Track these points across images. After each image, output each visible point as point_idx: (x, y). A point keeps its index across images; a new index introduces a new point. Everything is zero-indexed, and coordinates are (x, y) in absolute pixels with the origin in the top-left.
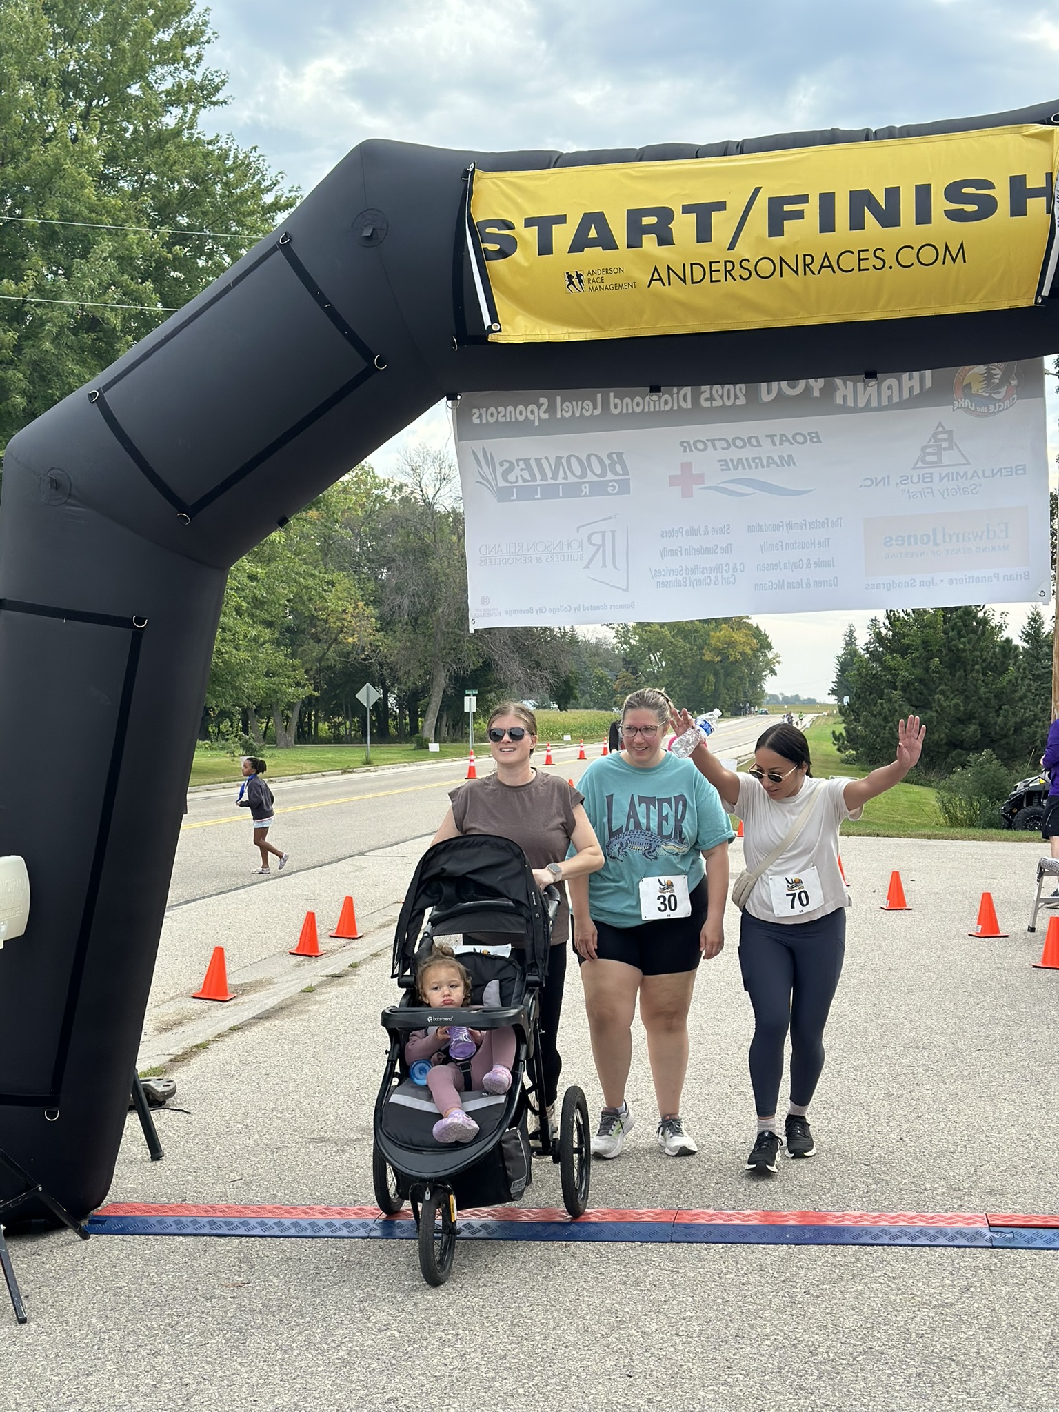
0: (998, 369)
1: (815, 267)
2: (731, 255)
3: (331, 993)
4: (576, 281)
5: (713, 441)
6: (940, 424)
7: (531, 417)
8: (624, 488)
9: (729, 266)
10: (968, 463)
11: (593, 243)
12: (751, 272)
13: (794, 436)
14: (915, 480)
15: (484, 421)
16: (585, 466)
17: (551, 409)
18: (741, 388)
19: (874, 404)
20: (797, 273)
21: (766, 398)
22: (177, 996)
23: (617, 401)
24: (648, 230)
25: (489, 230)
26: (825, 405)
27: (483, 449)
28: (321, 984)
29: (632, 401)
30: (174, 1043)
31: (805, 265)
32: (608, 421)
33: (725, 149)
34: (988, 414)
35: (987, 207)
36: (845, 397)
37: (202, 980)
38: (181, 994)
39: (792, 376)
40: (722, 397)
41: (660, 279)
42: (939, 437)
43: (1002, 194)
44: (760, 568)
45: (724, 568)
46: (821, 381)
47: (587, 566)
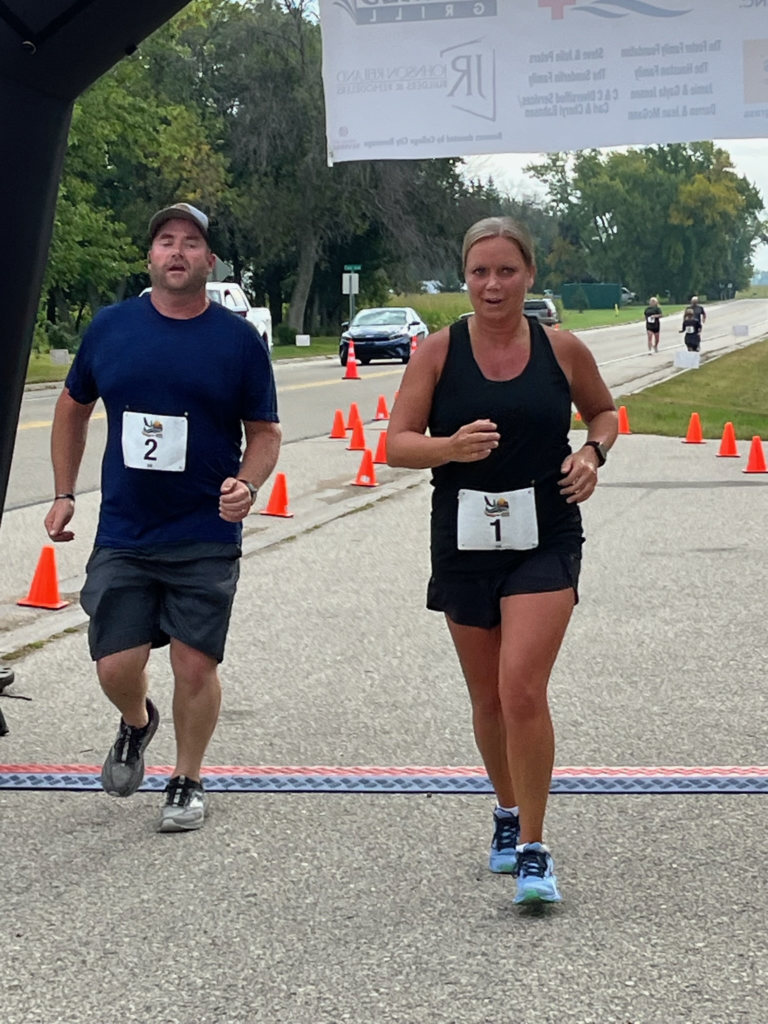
8: (491, 8)
38: (4, 602)
44: (635, 95)
45: (598, 96)
47: (451, 94)
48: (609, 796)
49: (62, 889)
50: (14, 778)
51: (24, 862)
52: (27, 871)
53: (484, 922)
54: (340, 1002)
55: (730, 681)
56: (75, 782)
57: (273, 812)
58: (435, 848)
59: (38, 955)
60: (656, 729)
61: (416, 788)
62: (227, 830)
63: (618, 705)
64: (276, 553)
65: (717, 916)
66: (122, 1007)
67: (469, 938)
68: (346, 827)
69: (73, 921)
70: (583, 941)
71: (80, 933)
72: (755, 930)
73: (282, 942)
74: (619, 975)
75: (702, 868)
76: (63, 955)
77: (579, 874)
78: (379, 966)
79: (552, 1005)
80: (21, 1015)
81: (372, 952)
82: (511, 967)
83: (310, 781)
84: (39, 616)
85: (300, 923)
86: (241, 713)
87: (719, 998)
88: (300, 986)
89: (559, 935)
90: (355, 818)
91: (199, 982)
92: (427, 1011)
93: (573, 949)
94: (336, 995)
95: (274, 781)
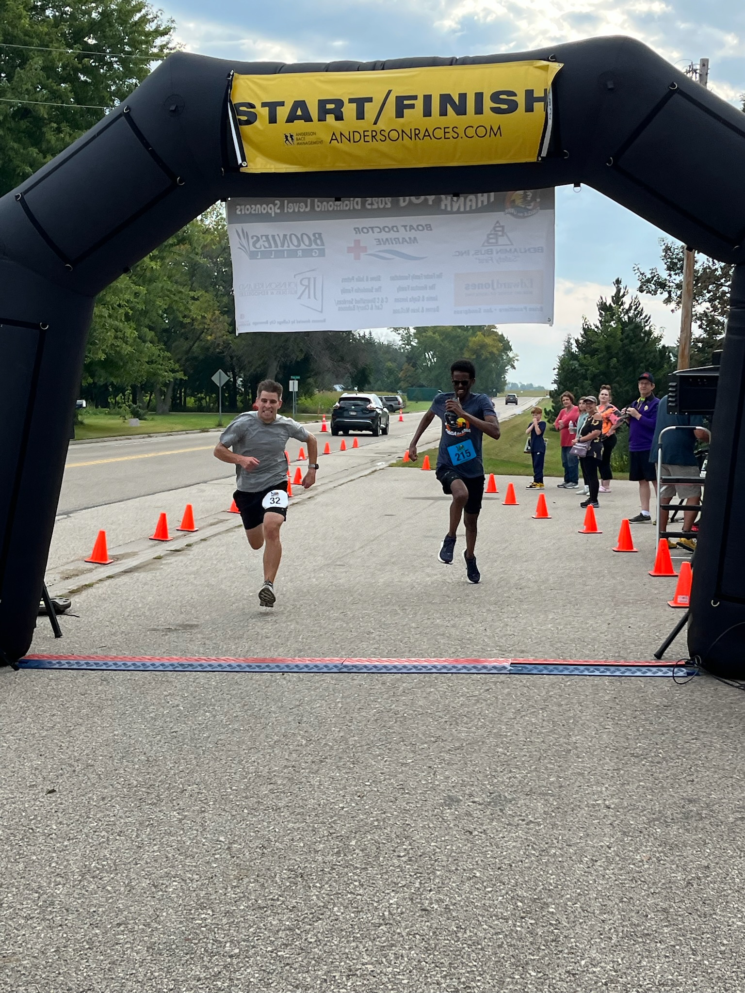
0: (530, 193)
1: (421, 136)
2: (375, 127)
3: (172, 559)
4: (289, 138)
5: (372, 228)
6: (498, 222)
7: (270, 211)
8: (322, 253)
9: (374, 134)
10: (512, 244)
11: (299, 118)
12: (387, 138)
13: (418, 226)
14: (483, 252)
15: (243, 213)
16: (300, 240)
17: (282, 207)
18: (388, 200)
19: (462, 209)
20: (411, 138)
21: (402, 204)
22: (76, 560)
23: (319, 204)
24: (330, 111)
25: (241, 108)
26: (436, 209)
27: (243, 230)
28: (166, 555)
29: (328, 203)
30: (72, 584)
31: (415, 134)
32: (313, 215)
33: (374, 67)
34: (524, 217)
35: (513, 107)
36: (446, 205)
37: (91, 552)
38: (78, 560)
39: (418, 194)
40: (378, 203)
41: (336, 139)
42: (497, 229)
43: (521, 99)
44: (397, 300)
45: (377, 300)
46: (433, 197)
47: (299, 298)
48: (379, 675)
49: (72, 728)
50: (58, 663)
51: (55, 712)
52: (55, 717)
53: (297, 748)
54: (209, 795)
55: (455, 609)
56: (92, 666)
57: (198, 683)
58: (280, 704)
59: (50, 767)
60: (411, 637)
61: (277, 670)
62: (170, 693)
63: (394, 622)
64: (231, 534)
65: (422, 744)
66: (89, 798)
67: (287, 757)
68: (235, 692)
69: (74, 746)
70: (348, 759)
71: (76, 754)
72: (440, 752)
73: (185, 759)
74: (363, 779)
75: (419, 716)
76: (63, 767)
77: (354, 720)
78: (235, 773)
79: (324, 797)
80: (33, 803)
81: (233, 765)
82: (306, 774)
83: (220, 665)
84: (96, 568)
85: (198, 748)
86: (191, 626)
87: (413, 792)
88: (189, 786)
89: (336, 756)
90: (240, 687)
91: (135, 782)
92: (255, 800)
93: (342, 763)
94: (208, 791)
95: (201, 665)
